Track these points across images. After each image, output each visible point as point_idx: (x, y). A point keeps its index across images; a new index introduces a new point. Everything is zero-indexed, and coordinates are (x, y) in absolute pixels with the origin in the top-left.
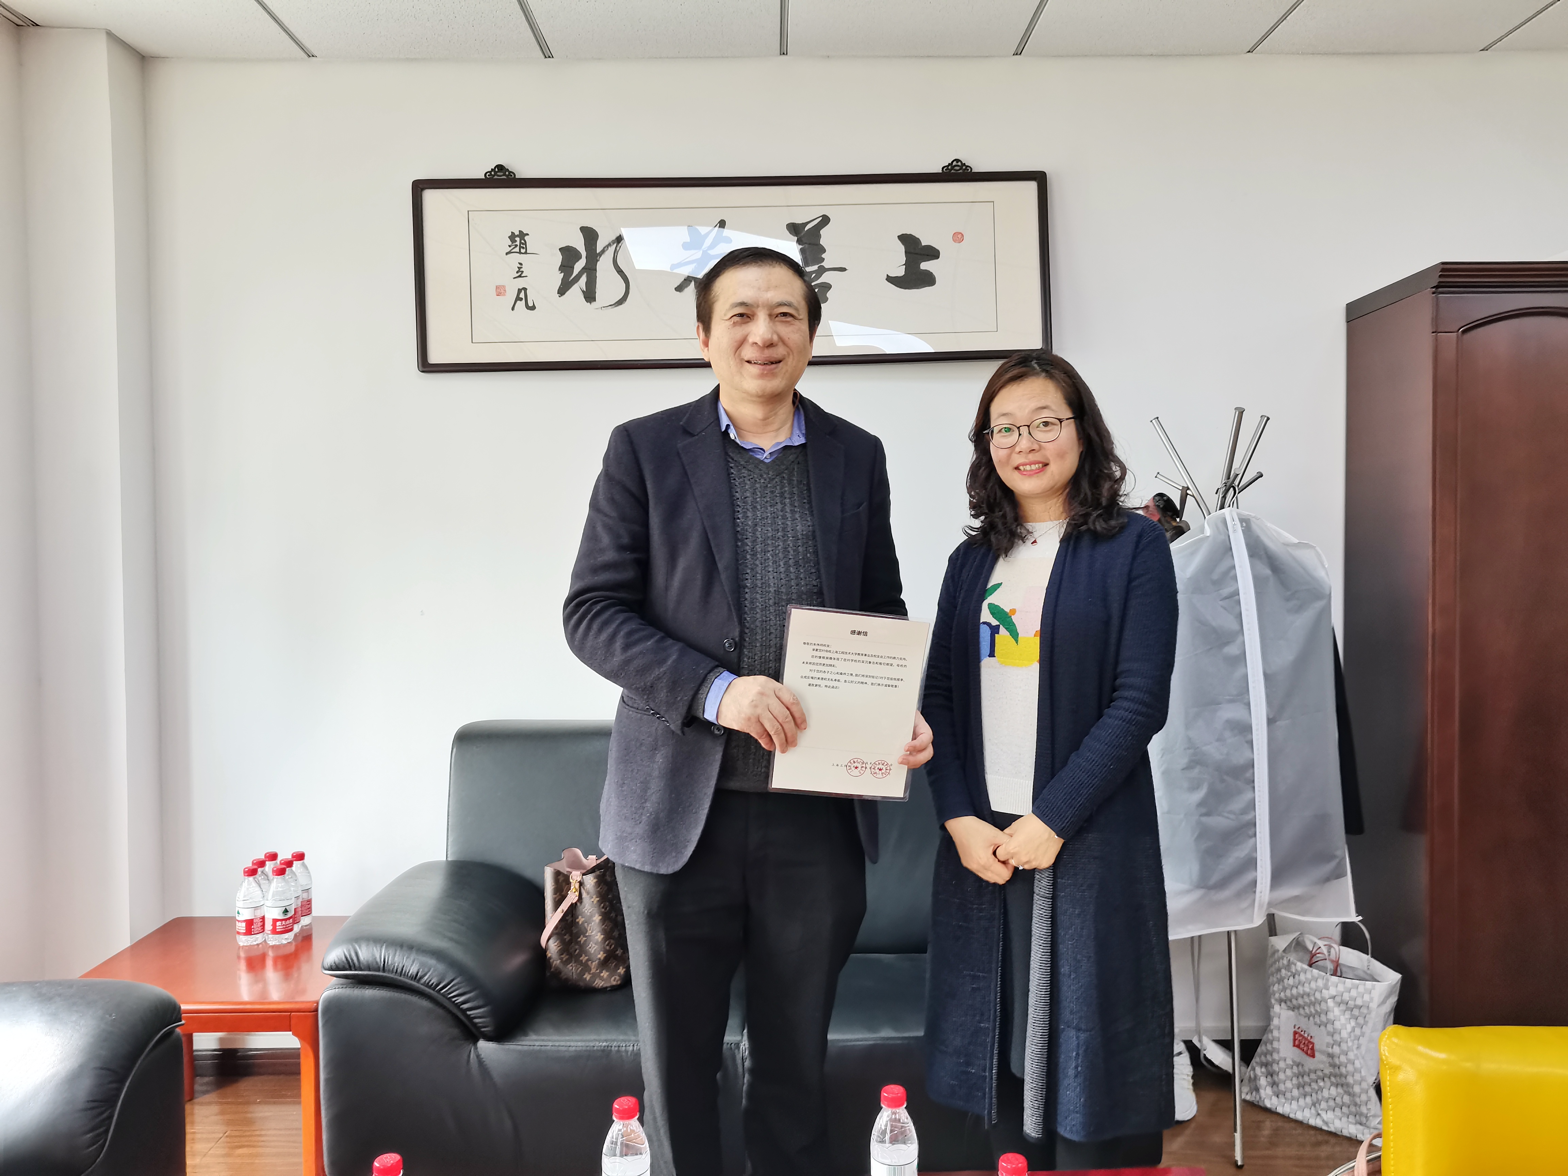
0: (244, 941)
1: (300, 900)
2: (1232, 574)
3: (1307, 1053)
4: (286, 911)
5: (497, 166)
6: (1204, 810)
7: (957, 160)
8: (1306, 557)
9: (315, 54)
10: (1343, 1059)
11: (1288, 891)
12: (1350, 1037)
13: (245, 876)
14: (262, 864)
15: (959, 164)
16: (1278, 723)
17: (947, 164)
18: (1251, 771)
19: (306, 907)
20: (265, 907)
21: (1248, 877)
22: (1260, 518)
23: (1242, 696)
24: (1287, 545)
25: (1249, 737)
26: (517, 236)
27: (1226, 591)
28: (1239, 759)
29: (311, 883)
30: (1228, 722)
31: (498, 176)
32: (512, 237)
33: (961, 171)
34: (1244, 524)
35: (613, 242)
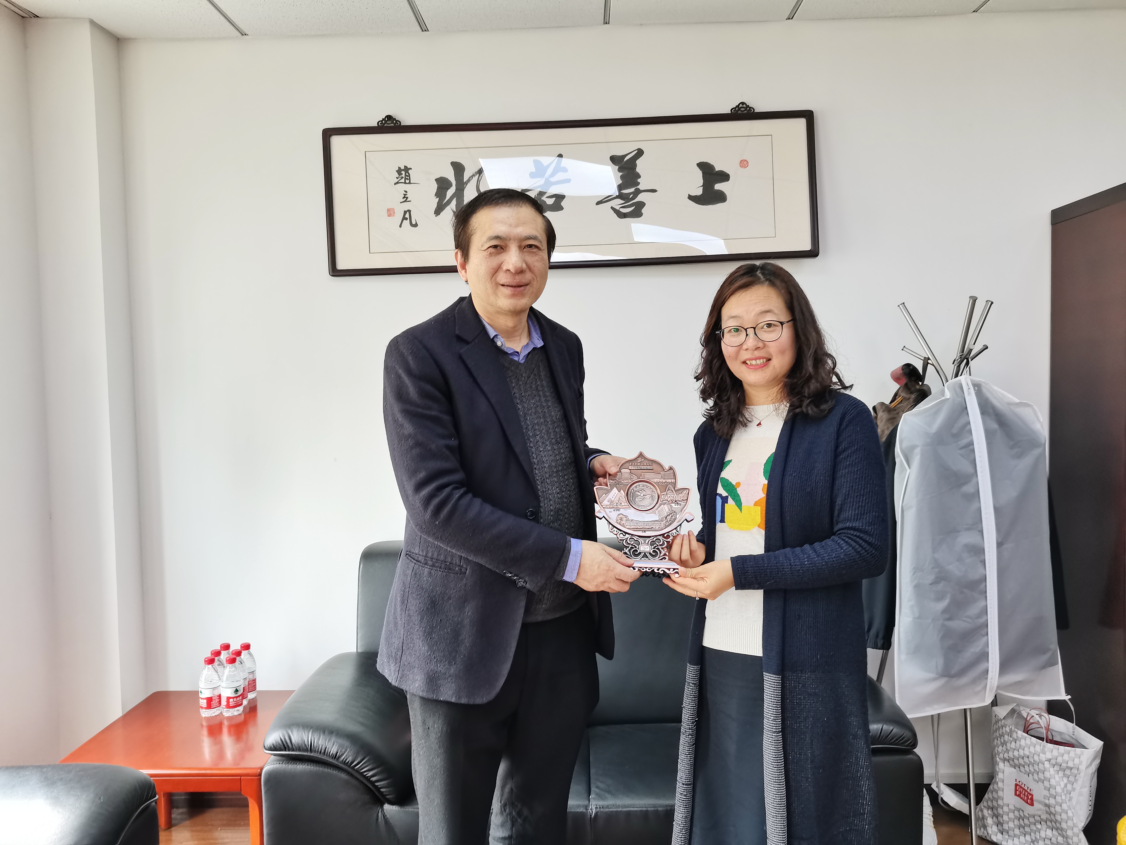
0: (206, 713)
1: (248, 680)
2: (968, 428)
3: (1027, 803)
4: (237, 691)
5: (387, 116)
6: (947, 616)
7: (743, 103)
8: (1025, 413)
9: (247, 33)
10: (1058, 808)
11: (1013, 677)
12: (1064, 791)
13: (205, 664)
14: (218, 654)
15: (745, 106)
16: (1004, 546)
17: (735, 107)
18: (984, 584)
19: (252, 685)
20: (221, 688)
21: (982, 667)
22: (988, 383)
23: (977, 525)
24: (1010, 404)
25: (982, 557)
26: (403, 170)
27: (964, 442)
28: (974, 576)
29: (256, 666)
30: (966, 546)
31: (388, 124)
32: (399, 171)
33: (745, 112)
34: (976, 388)
35: (476, 173)
